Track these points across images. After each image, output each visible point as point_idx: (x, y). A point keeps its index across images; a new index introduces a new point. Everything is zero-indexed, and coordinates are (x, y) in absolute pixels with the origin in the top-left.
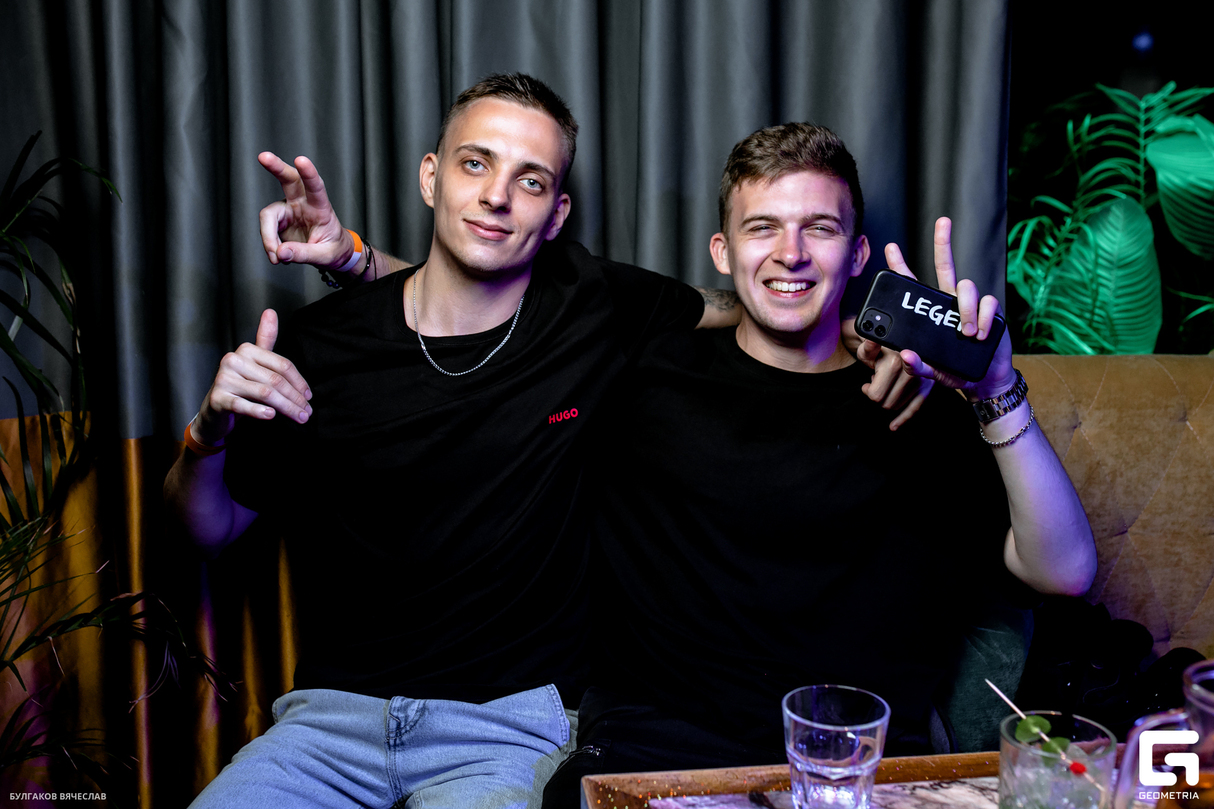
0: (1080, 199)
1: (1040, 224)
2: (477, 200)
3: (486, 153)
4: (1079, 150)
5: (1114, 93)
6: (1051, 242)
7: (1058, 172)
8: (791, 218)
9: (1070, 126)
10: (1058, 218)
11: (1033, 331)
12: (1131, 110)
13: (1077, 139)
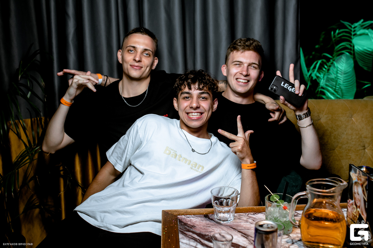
0: (335, 54)
1: (322, 61)
2: (132, 59)
3: (134, 47)
4: (335, 40)
5: (346, 23)
6: (326, 67)
7: (329, 46)
8: (246, 63)
9: (332, 33)
10: (328, 60)
11: (319, 93)
12: (350, 28)
13: (334, 37)
